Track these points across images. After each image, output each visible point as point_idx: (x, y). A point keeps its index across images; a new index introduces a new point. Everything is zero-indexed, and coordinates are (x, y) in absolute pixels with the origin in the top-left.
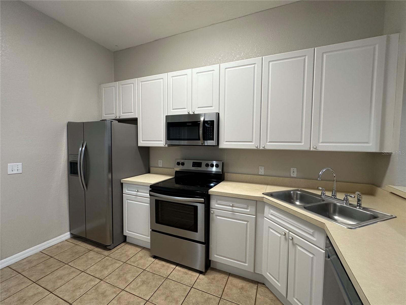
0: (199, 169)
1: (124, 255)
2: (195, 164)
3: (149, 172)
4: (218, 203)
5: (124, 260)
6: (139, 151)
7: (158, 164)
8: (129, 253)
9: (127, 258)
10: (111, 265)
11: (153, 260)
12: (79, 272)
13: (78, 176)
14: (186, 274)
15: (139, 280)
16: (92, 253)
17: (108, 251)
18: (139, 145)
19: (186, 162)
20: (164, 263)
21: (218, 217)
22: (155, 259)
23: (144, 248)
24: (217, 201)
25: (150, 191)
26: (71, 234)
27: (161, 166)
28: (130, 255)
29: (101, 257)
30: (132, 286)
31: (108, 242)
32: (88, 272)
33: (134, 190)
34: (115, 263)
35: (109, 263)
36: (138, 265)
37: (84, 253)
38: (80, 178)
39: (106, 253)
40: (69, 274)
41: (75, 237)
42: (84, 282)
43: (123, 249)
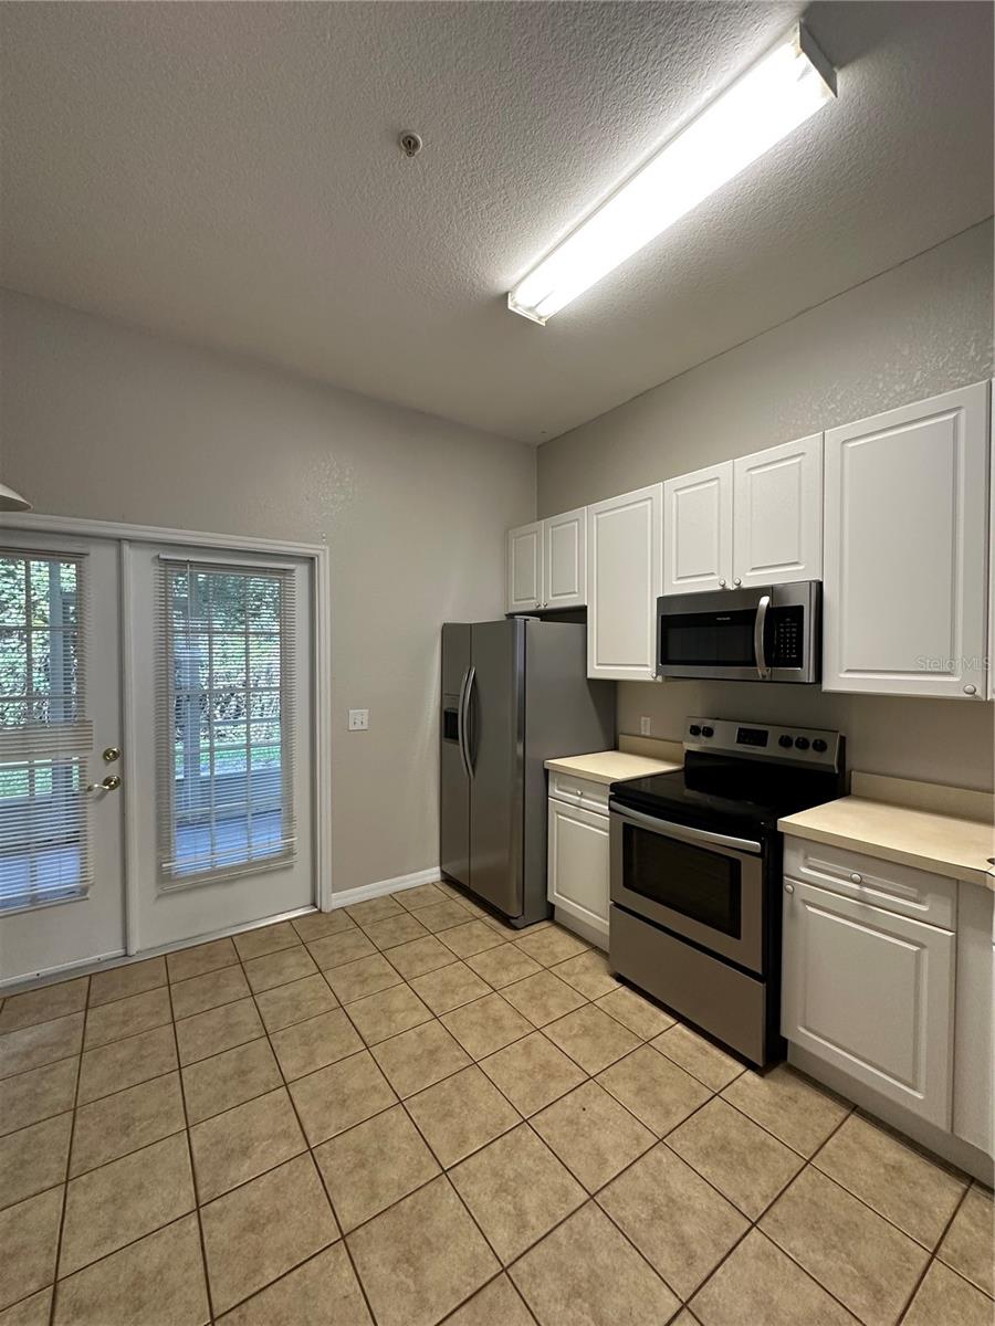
0: (759, 750)
1: (546, 951)
2: (745, 736)
3: (615, 747)
4: (811, 863)
5: (546, 961)
6: (590, 690)
7: (640, 730)
8: (558, 949)
9: (553, 959)
10: (516, 963)
11: (616, 984)
12: (454, 959)
13: (458, 744)
14: (706, 1053)
15: (576, 1020)
16: (479, 924)
17: (513, 932)
18: (589, 676)
19: (718, 727)
20: (643, 1002)
21: (809, 908)
22: (620, 985)
23: (595, 948)
24: (806, 857)
25: (611, 798)
26: (442, 872)
27: (648, 734)
28: (559, 955)
29: (496, 940)
30: (558, 1027)
31: (513, 910)
32: (470, 963)
33: (574, 790)
34: (525, 962)
35: (514, 960)
36: (577, 985)
37: (465, 920)
38: (460, 749)
39: (508, 933)
40: (436, 956)
41: (448, 880)
42: (462, 981)
43: (546, 937)
